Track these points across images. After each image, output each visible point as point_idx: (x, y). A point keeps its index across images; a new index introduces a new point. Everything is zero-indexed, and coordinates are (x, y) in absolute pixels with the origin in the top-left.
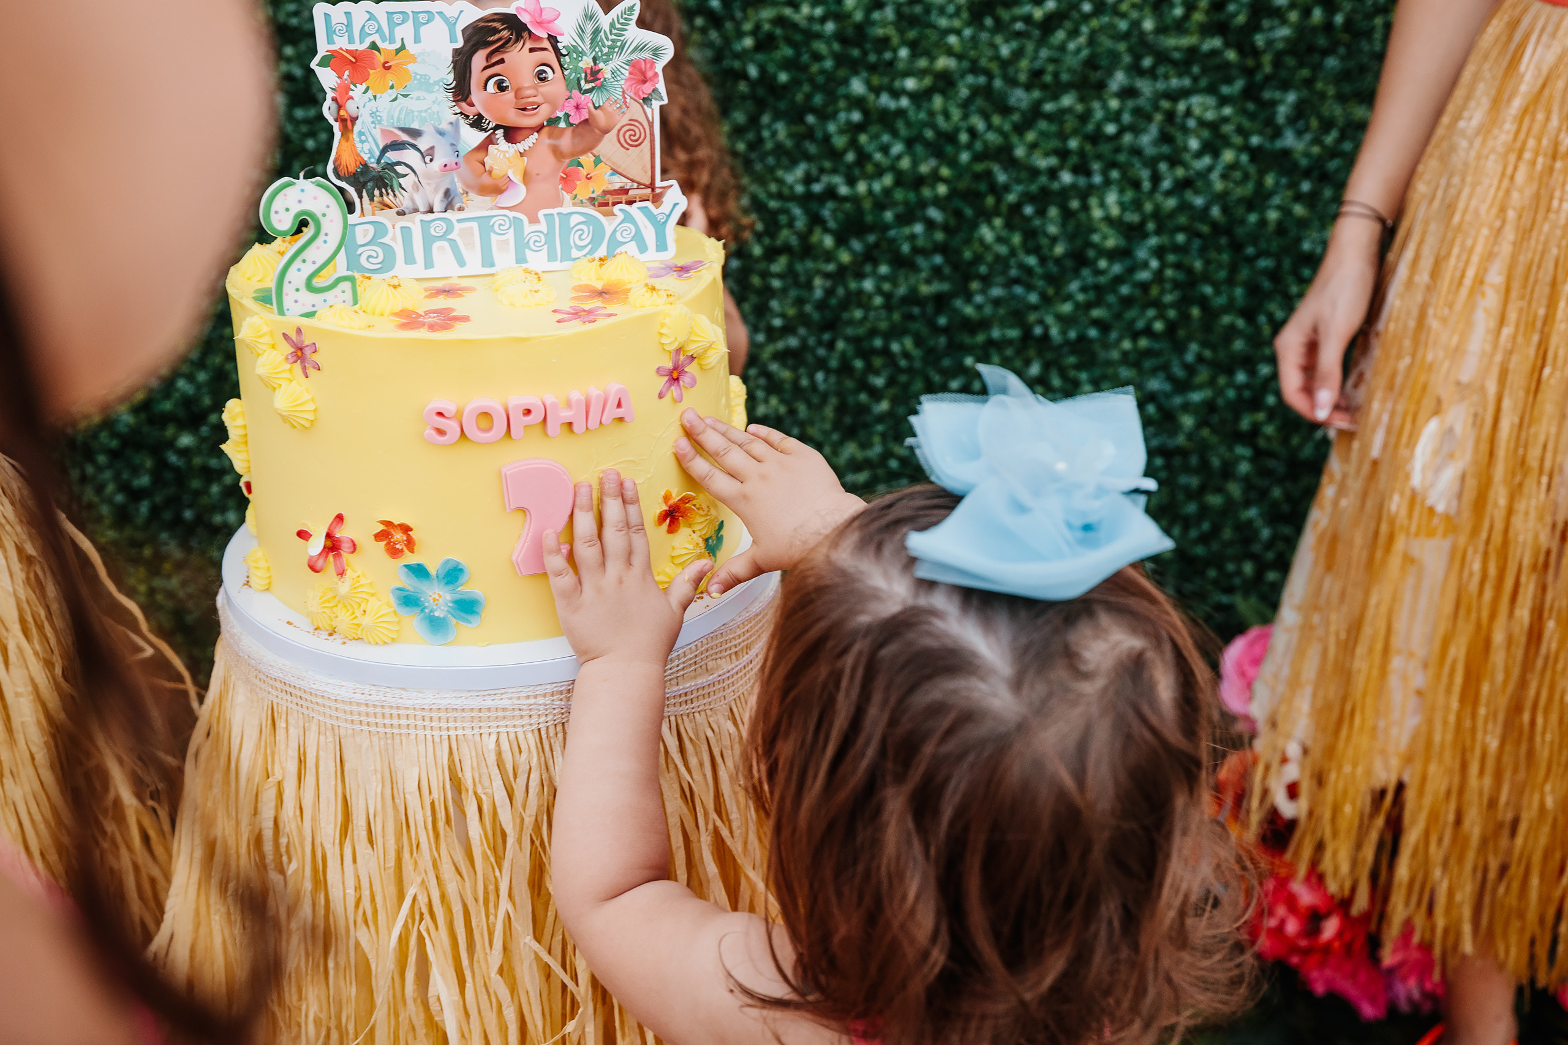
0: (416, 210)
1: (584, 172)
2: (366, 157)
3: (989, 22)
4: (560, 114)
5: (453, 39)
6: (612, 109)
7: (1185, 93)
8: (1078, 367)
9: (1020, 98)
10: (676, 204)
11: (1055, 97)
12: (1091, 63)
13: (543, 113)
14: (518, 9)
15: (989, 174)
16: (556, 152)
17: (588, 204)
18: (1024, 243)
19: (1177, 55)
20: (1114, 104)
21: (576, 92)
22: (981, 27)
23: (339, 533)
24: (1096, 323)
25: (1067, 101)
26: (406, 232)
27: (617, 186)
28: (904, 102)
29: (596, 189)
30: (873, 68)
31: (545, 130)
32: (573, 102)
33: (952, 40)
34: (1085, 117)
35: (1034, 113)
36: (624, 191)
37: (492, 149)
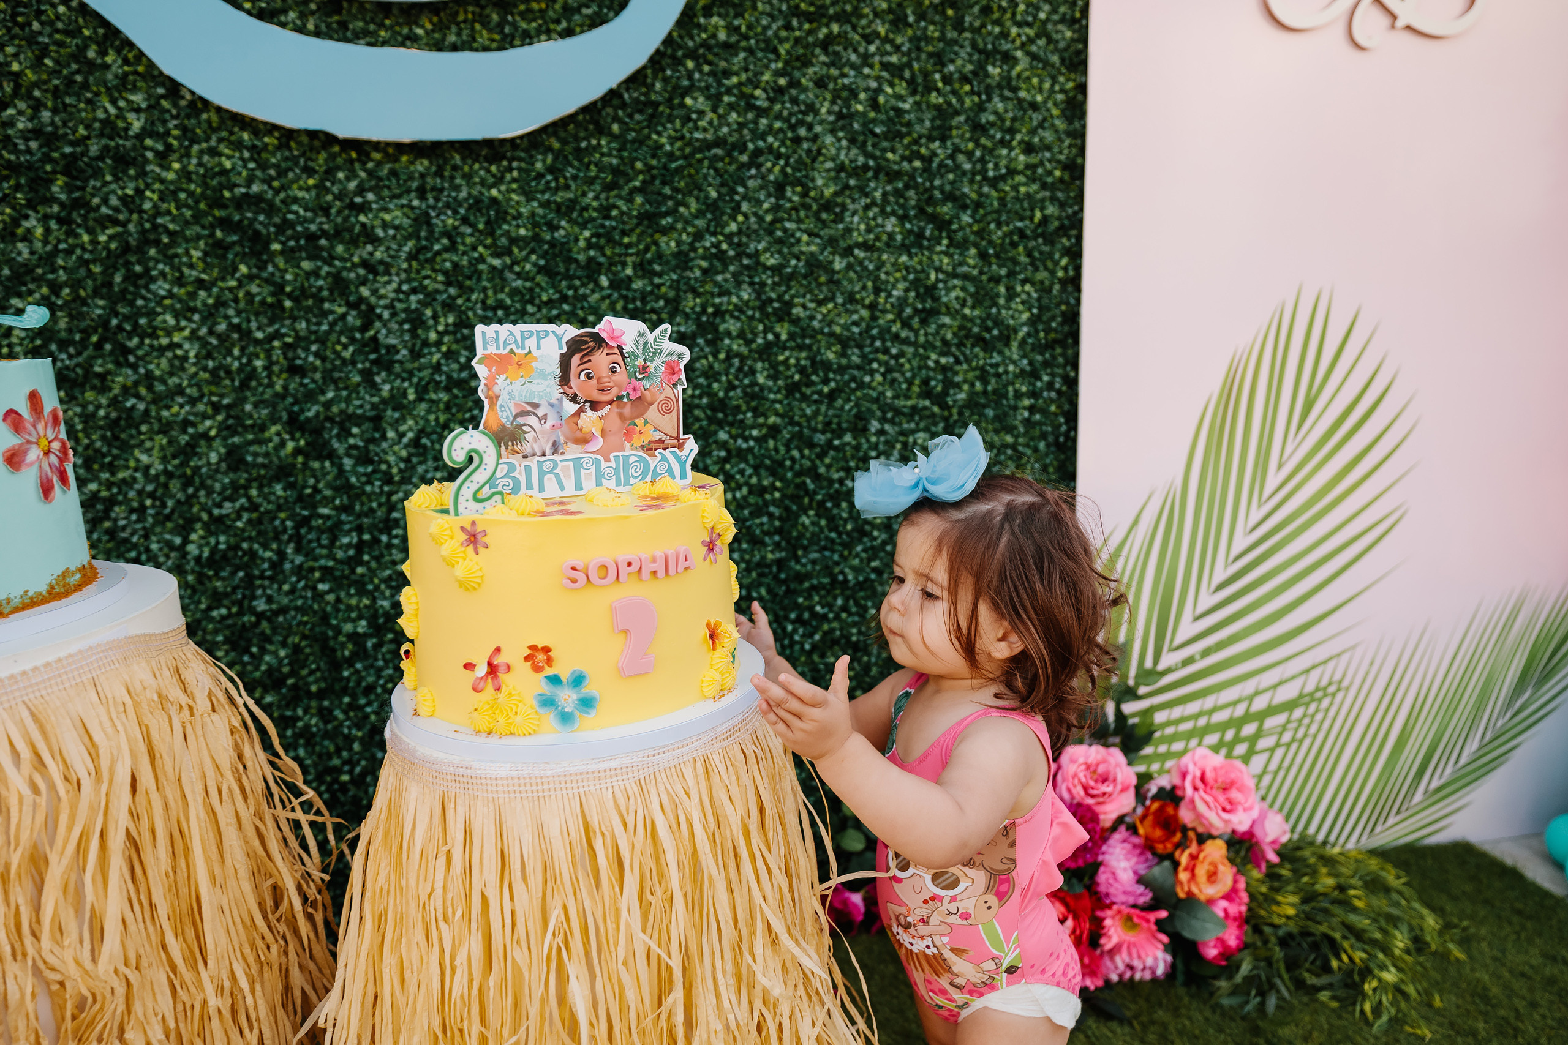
3: (798, 395)
4: (624, 393)
7: (913, 432)
8: (866, 598)
9: (820, 438)
11: (840, 437)
12: (859, 417)
13: (615, 392)
15: (804, 483)
16: (622, 417)
18: (828, 525)
19: (906, 410)
20: (874, 439)
22: (795, 399)
23: (496, 661)
24: (874, 570)
25: (848, 438)
28: (752, 443)
30: (731, 425)
31: (615, 404)
32: (631, 387)
33: (778, 406)
34: (857, 448)
37: (582, 415)
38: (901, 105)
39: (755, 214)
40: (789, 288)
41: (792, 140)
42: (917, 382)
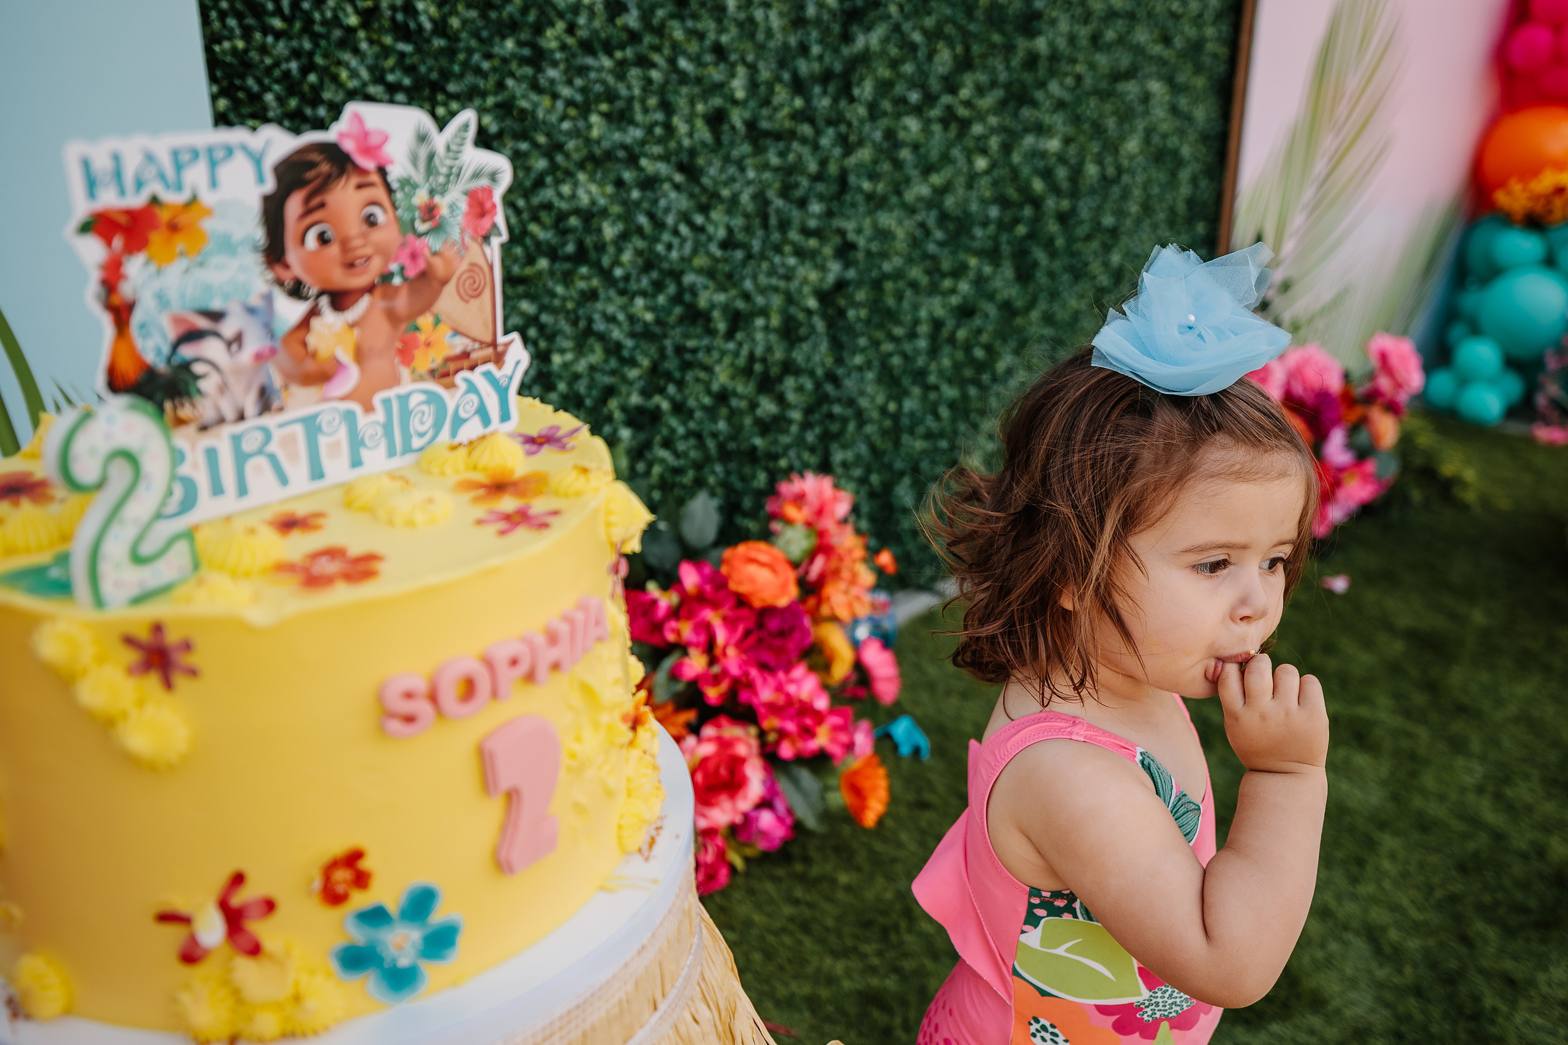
0: (221, 421)
1: (422, 337)
2: (150, 357)
4: (394, 267)
5: (261, 179)
6: (451, 253)
10: (518, 363)
13: (376, 266)
14: (342, 135)
16: (392, 317)
17: (427, 377)
21: (410, 236)
23: (238, 899)
26: (212, 454)
27: (458, 350)
29: (436, 356)
31: (378, 292)
32: (407, 251)
36: (465, 355)
37: (315, 323)
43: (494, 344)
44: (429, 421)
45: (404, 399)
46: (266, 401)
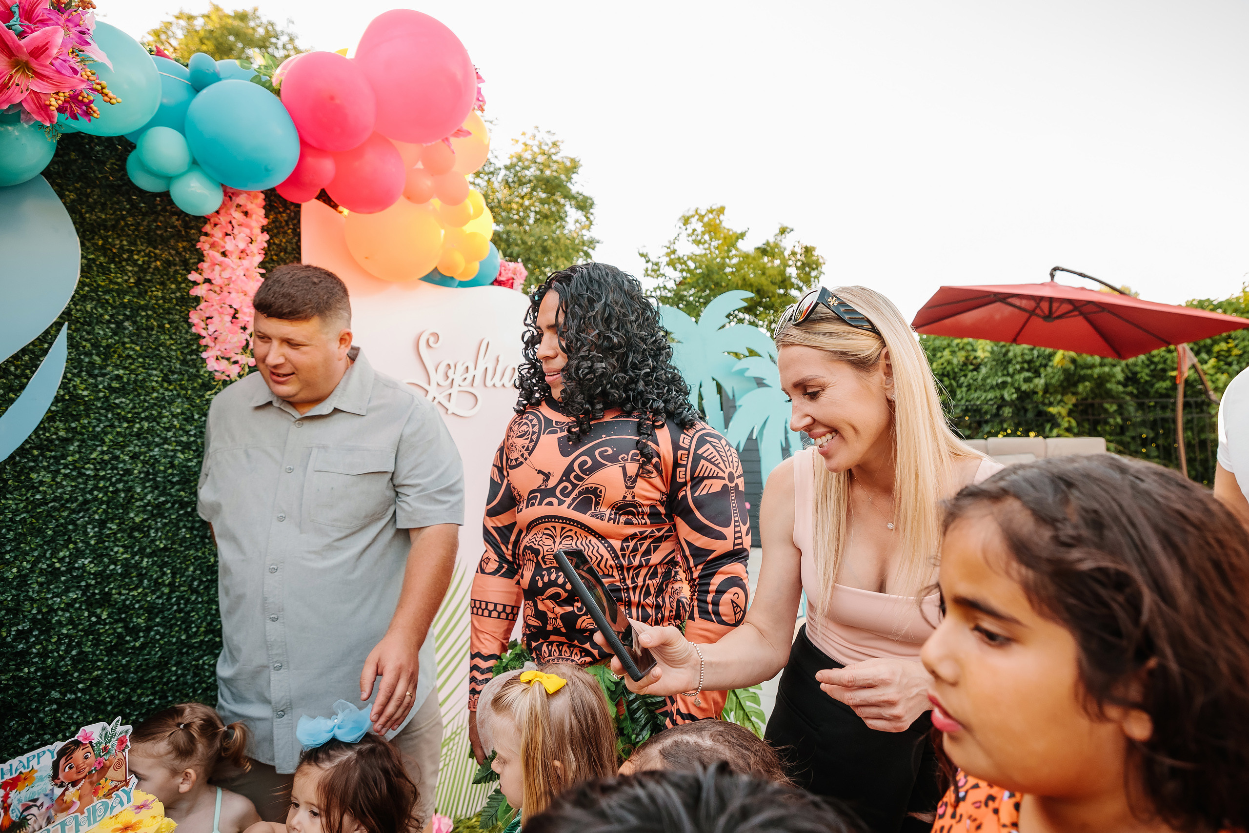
2: (14, 819)
4: (93, 769)
5: (53, 757)
13: (87, 770)
14: (79, 737)
16: (91, 783)
29: (106, 790)
31: (87, 778)
32: (97, 763)
35: (141, 681)
36: (116, 786)
37: (67, 793)
38: (190, 464)
39: (82, 541)
40: (109, 584)
41: (112, 492)
42: (204, 624)
43: (126, 780)
44: (102, 811)
45: (94, 807)
46: (49, 821)
